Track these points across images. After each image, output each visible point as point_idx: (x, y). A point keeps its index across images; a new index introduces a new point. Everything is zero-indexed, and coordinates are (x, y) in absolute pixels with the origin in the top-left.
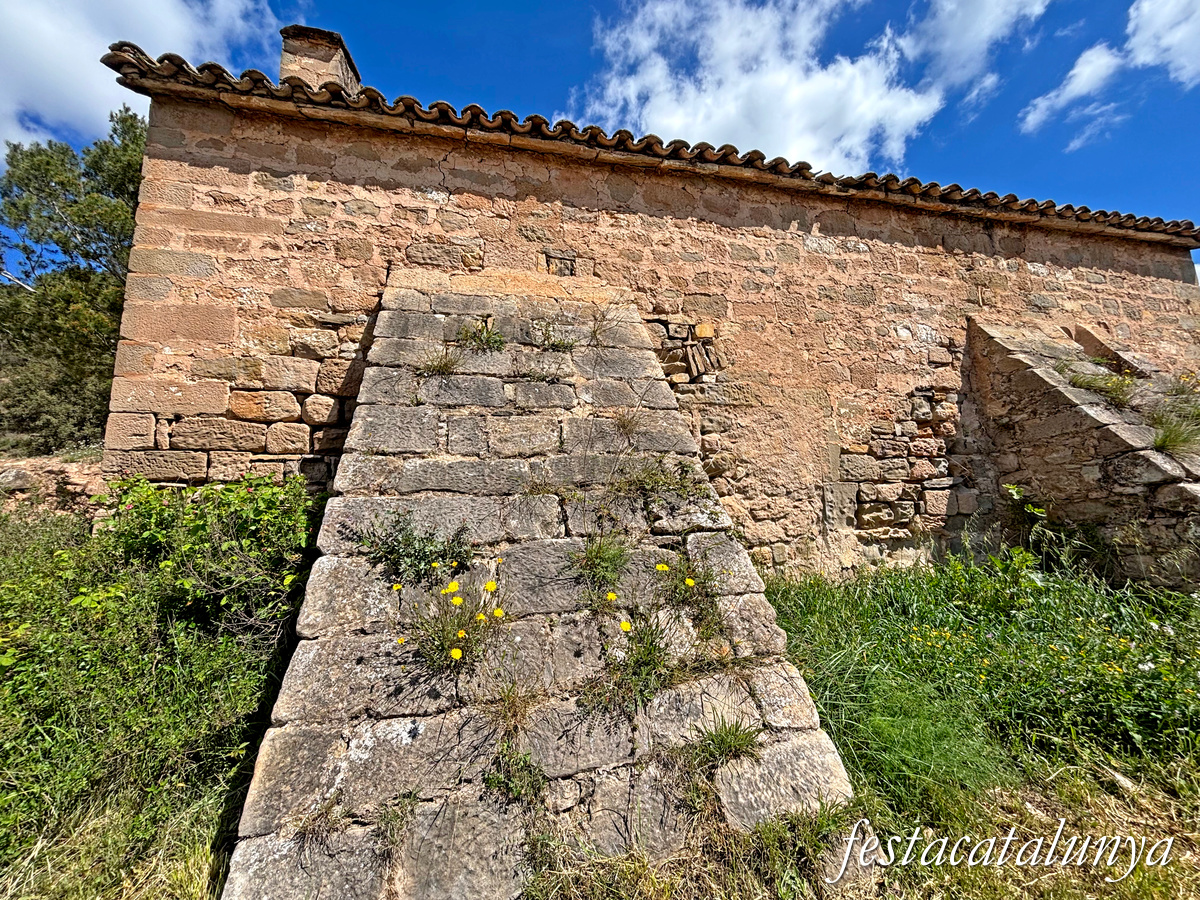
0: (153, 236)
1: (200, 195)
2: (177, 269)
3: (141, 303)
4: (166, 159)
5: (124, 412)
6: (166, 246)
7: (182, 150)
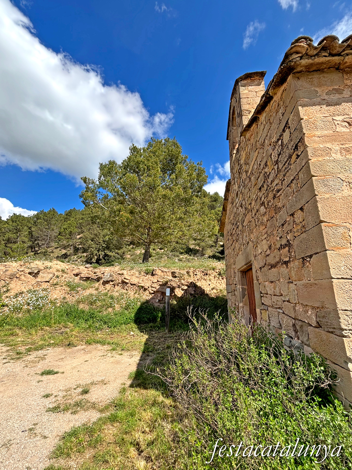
0: (319, 152)
1: (339, 122)
2: (343, 171)
3: (327, 196)
4: (312, 106)
5: (342, 278)
6: (330, 157)
7: (319, 99)
